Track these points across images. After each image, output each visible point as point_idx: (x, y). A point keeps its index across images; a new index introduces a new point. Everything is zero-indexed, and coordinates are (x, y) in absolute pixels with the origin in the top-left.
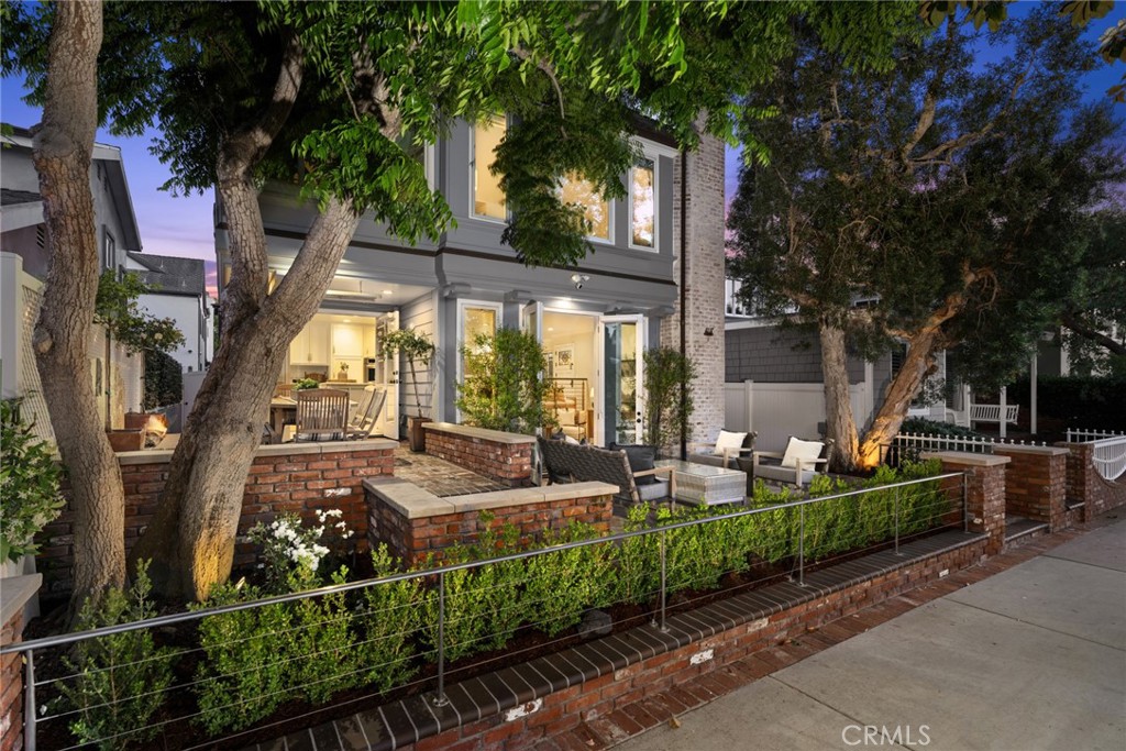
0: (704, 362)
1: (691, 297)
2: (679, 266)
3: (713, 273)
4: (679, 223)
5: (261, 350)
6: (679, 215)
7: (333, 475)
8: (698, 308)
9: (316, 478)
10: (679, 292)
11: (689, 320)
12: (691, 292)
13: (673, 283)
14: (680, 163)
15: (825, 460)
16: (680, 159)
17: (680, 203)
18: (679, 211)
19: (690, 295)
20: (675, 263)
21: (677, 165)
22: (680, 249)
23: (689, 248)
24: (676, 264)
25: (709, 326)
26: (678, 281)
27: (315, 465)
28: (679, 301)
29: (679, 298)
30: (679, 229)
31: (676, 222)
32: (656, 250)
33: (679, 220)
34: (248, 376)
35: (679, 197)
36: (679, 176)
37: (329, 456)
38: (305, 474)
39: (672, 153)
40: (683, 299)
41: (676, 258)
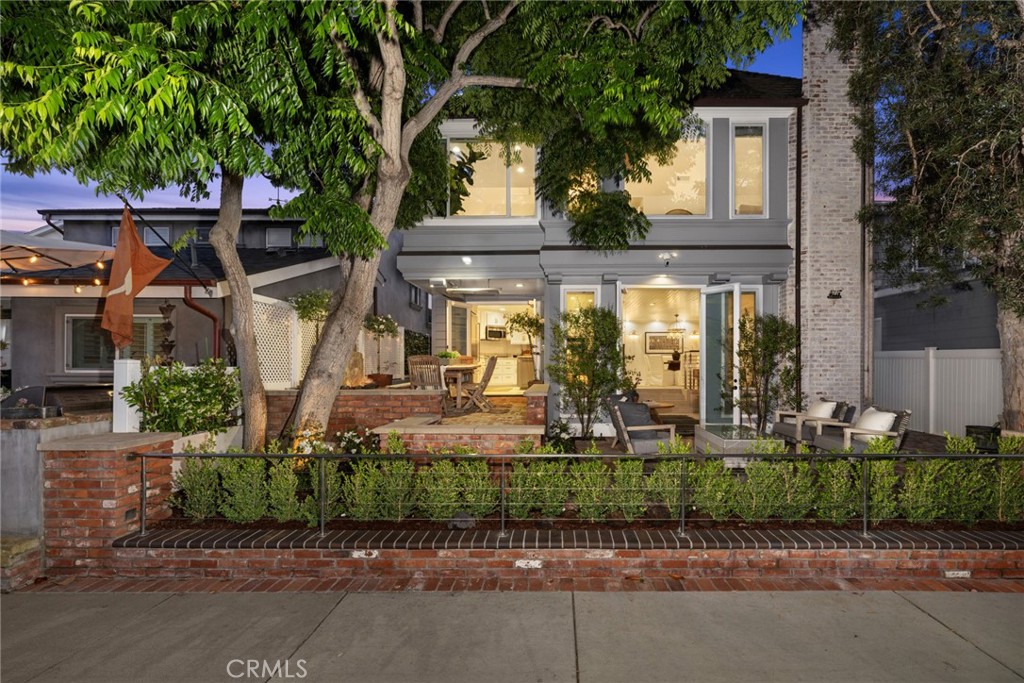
0: (828, 327)
1: (808, 259)
2: (794, 228)
3: (842, 230)
4: (795, 184)
5: (338, 329)
6: (795, 175)
7: (398, 410)
8: (819, 270)
9: (388, 411)
10: (794, 255)
11: (805, 284)
12: (808, 254)
13: (788, 247)
14: (795, 121)
15: (895, 434)
16: (795, 117)
17: (795, 162)
18: (795, 171)
19: (806, 259)
20: (789, 226)
21: (793, 124)
22: (795, 211)
23: (806, 208)
24: (792, 226)
25: (835, 288)
26: (793, 244)
27: (388, 403)
28: (794, 265)
29: (794, 261)
30: (794, 190)
31: (791, 183)
32: (766, 215)
33: (795, 181)
34: (330, 346)
35: (795, 156)
36: (795, 134)
37: (396, 398)
38: (383, 408)
39: (787, 113)
40: (798, 262)
41: (790, 221)
